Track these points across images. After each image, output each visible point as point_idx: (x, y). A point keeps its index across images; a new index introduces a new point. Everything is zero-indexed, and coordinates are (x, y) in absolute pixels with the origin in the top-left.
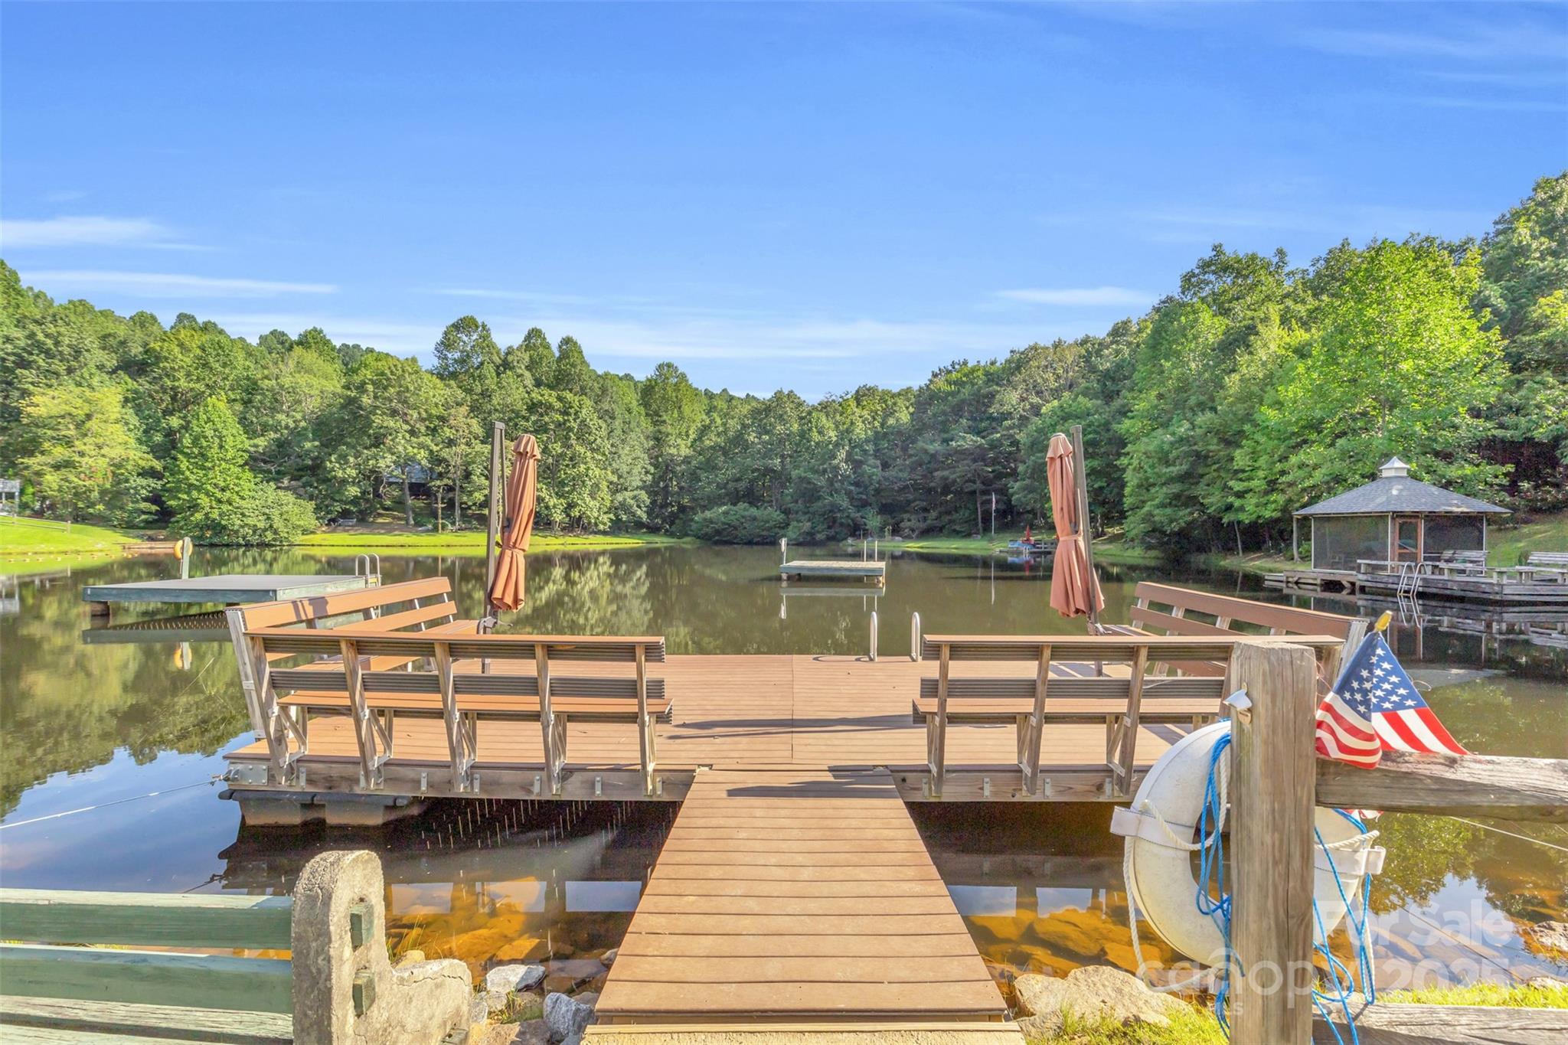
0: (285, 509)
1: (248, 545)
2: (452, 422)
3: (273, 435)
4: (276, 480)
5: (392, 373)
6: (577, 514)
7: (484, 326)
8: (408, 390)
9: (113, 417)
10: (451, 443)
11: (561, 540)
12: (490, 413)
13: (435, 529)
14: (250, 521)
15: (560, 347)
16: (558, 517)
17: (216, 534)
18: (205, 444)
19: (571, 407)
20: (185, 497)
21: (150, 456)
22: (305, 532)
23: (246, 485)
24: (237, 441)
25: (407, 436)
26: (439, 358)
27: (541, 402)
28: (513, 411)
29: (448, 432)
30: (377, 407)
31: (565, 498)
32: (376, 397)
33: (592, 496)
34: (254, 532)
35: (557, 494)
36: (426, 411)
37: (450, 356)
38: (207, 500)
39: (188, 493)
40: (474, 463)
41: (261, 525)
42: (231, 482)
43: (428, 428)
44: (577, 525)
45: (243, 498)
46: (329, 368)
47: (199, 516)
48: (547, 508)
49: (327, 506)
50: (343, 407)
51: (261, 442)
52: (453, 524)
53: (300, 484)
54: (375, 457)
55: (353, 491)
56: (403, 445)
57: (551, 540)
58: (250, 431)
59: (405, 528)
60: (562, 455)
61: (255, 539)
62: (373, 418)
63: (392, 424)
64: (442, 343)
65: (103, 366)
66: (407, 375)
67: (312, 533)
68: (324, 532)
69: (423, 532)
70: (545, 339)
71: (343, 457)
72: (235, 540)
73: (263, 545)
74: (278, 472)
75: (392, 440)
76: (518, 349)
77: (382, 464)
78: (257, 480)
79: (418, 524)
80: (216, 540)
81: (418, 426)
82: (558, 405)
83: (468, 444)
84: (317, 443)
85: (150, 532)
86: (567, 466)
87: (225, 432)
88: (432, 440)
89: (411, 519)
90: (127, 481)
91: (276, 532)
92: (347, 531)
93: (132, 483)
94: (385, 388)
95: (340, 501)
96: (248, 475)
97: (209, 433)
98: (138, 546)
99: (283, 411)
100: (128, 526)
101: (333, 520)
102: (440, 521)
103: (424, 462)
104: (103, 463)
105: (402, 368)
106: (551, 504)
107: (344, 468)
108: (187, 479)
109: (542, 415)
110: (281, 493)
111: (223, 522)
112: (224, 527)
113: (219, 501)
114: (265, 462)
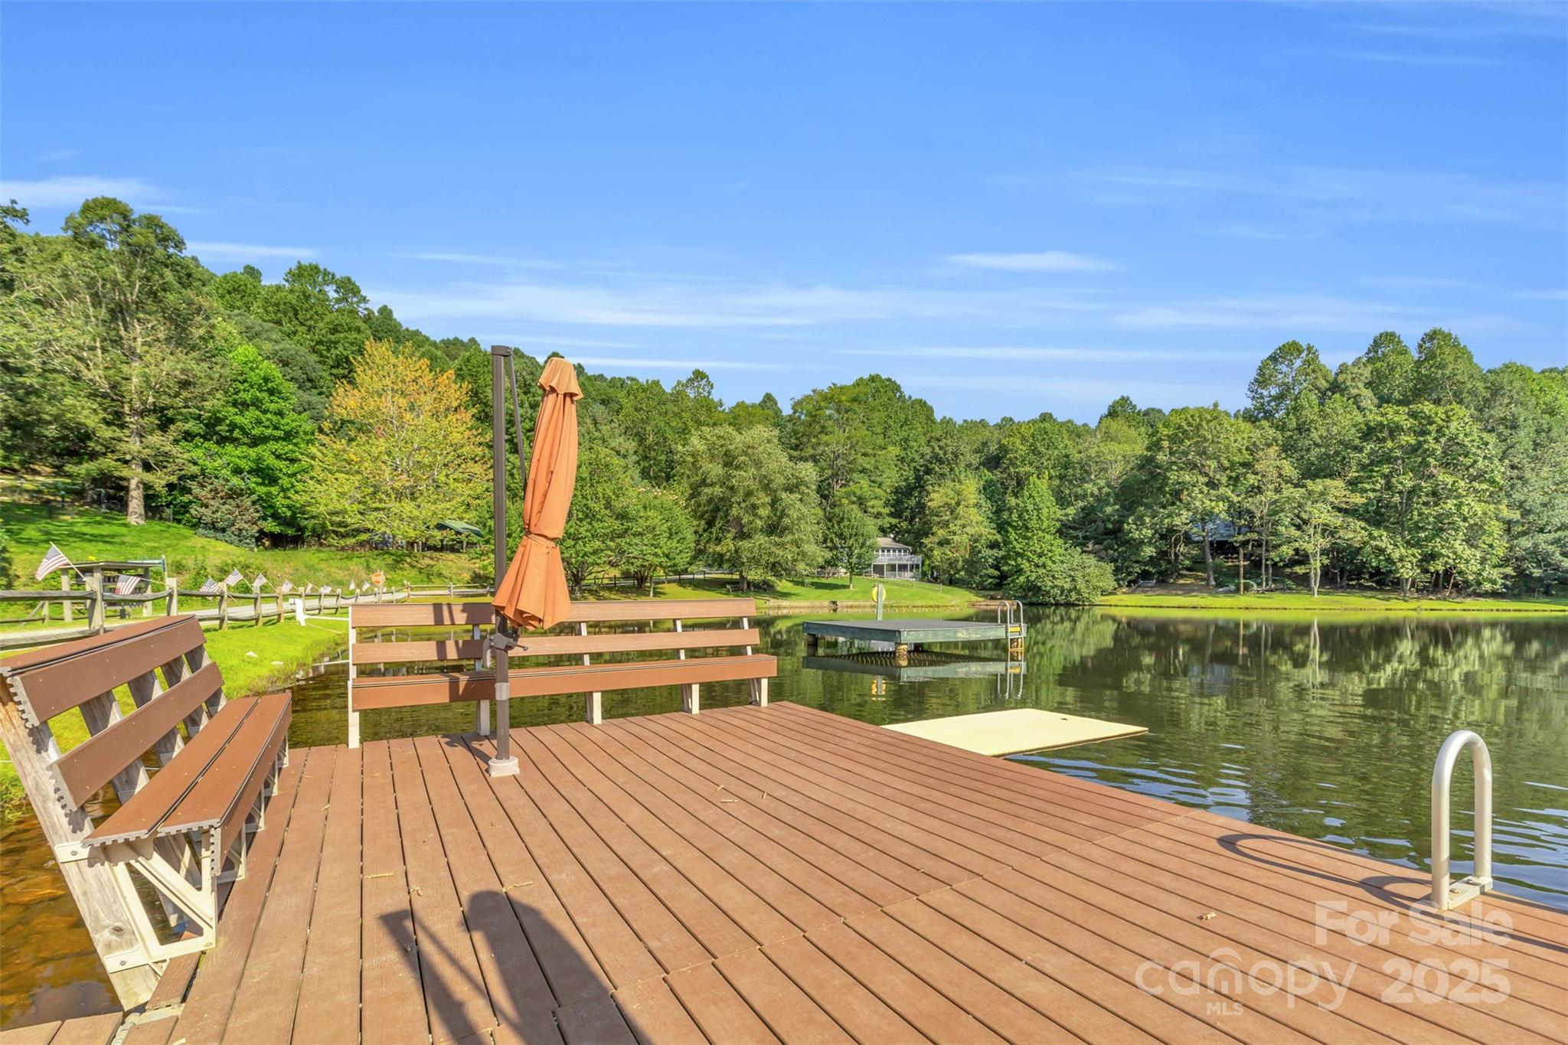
0: (1088, 570)
1: (1057, 605)
2: (1258, 467)
3: (1081, 504)
4: (1083, 545)
5: (1189, 424)
6: (1441, 569)
7: (1309, 348)
8: (1206, 440)
9: (971, 502)
10: (1257, 490)
11: (1413, 604)
12: (1308, 450)
13: (1237, 591)
14: (1057, 582)
15: (1420, 346)
16: (1408, 571)
17: (1034, 595)
18: (1027, 517)
19: (1431, 423)
20: (1013, 563)
21: (995, 532)
22: (1104, 593)
23: (1058, 551)
24: (1051, 513)
25: (1205, 489)
26: (1253, 398)
27: (1381, 424)
28: (1341, 442)
29: (1252, 479)
30: (1174, 463)
31: (1421, 547)
32: (1172, 453)
33: (1469, 542)
34: (1062, 592)
35: (1408, 542)
36: (1228, 458)
37: (1265, 393)
38: (1028, 565)
39: (1015, 560)
40: (1282, 511)
41: (1067, 586)
42: (1046, 547)
43: (1230, 478)
44: (1444, 582)
45: (1054, 562)
46: (1133, 433)
47: (1022, 579)
48: (1390, 560)
49: (1127, 568)
50: (1141, 467)
51: (1071, 511)
52: (1260, 584)
53: (1102, 547)
54: (1169, 516)
55: (1149, 551)
56: (1200, 500)
57: (1395, 604)
58: (1062, 501)
59: (1205, 589)
60: (1413, 491)
61: (1061, 599)
62: (1168, 474)
63: (1187, 478)
64: (1256, 380)
65: (971, 464)
66: (1204, 424)
67: (1110, 594)
68: (1124, 593)
69: (1221, 593)
70: (1399, 342)
71: (1140, 518)
72: (1047, 599)
73: (1069, 605)
74: (1085, 538)
75: (1188, 495)
76: (1353, 364)
77: (1177, 521)
78: (1067, 545)
79: (1219, 585)
80: (1034, 600)
81: (1218, 477)
82: (1407, 423)
83: (1278, 490)
84: (1117, 507)
85: (992, 593)
86: (1425, 504)
87: (1041, 505)
88: (1233, 492)
89: (1212, 579)
90: (980, 552)
91: (1079, 593)
92: (1146, 592)
93: (983, 554)
94: (1182, 442)
95: (1137, 562)
96: (1060, 541)
97: (1030, 507)
98: (983, 603)
99: (1091, 480)
100: (980, 588)
101: (1134, 582)
102: (1242, 581)
103: (1223, 515)
104: (965, 539)
105: (1200, 417)
106: (1396, 555)
107: (1141, 530)
108: (1014, 548)
109: (1384, 440)
110: (1085, 556)
111: (1039, 584)
112: (1040, 588)
113: (1037, 566)
114: (1075, 529)
